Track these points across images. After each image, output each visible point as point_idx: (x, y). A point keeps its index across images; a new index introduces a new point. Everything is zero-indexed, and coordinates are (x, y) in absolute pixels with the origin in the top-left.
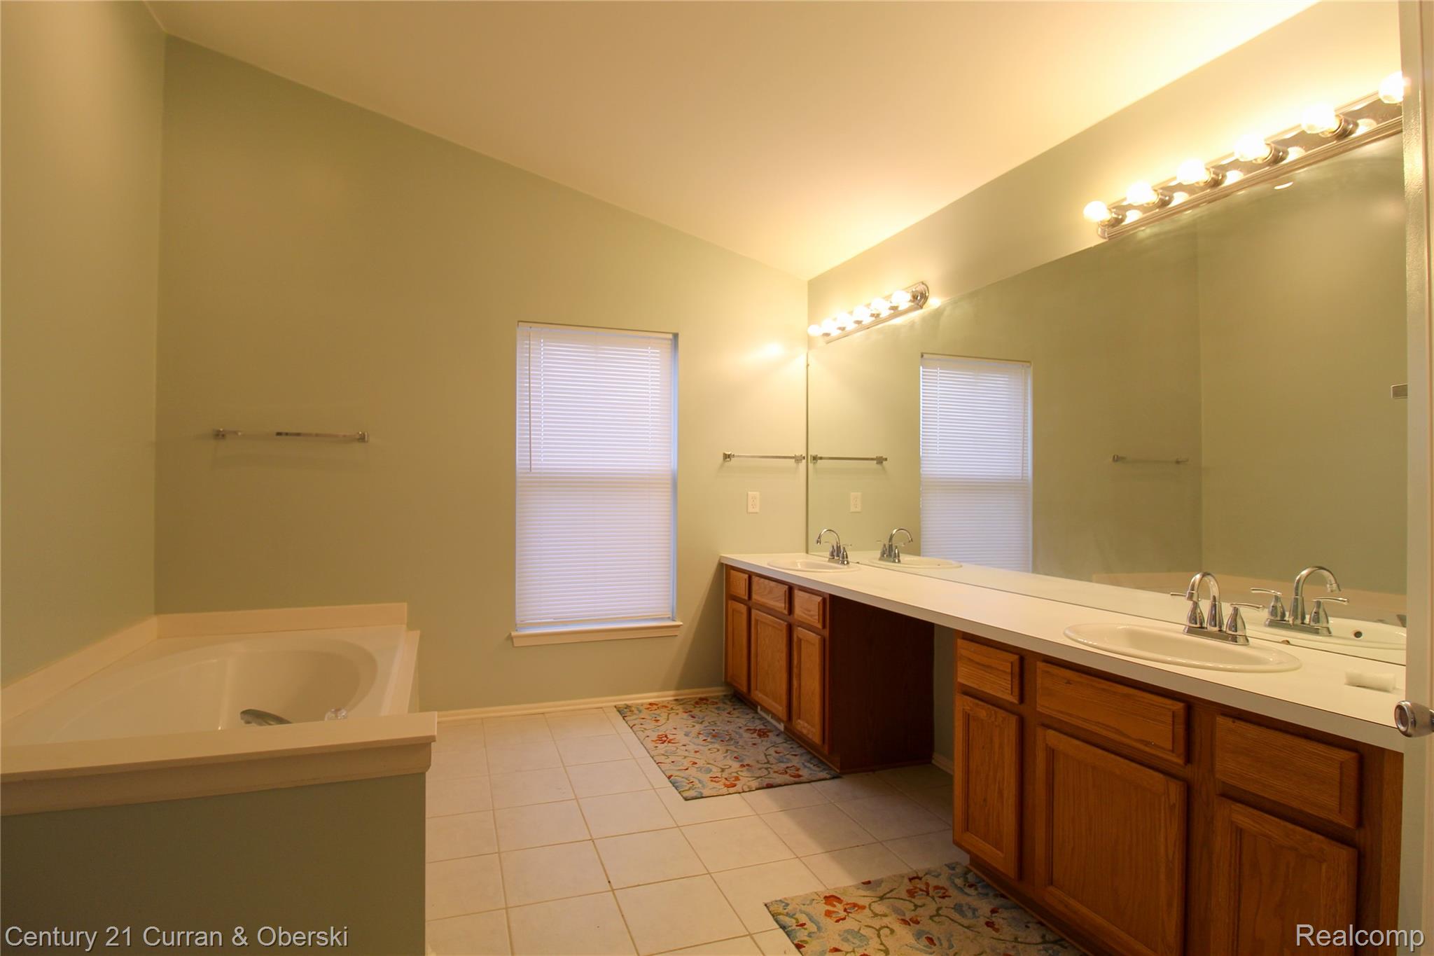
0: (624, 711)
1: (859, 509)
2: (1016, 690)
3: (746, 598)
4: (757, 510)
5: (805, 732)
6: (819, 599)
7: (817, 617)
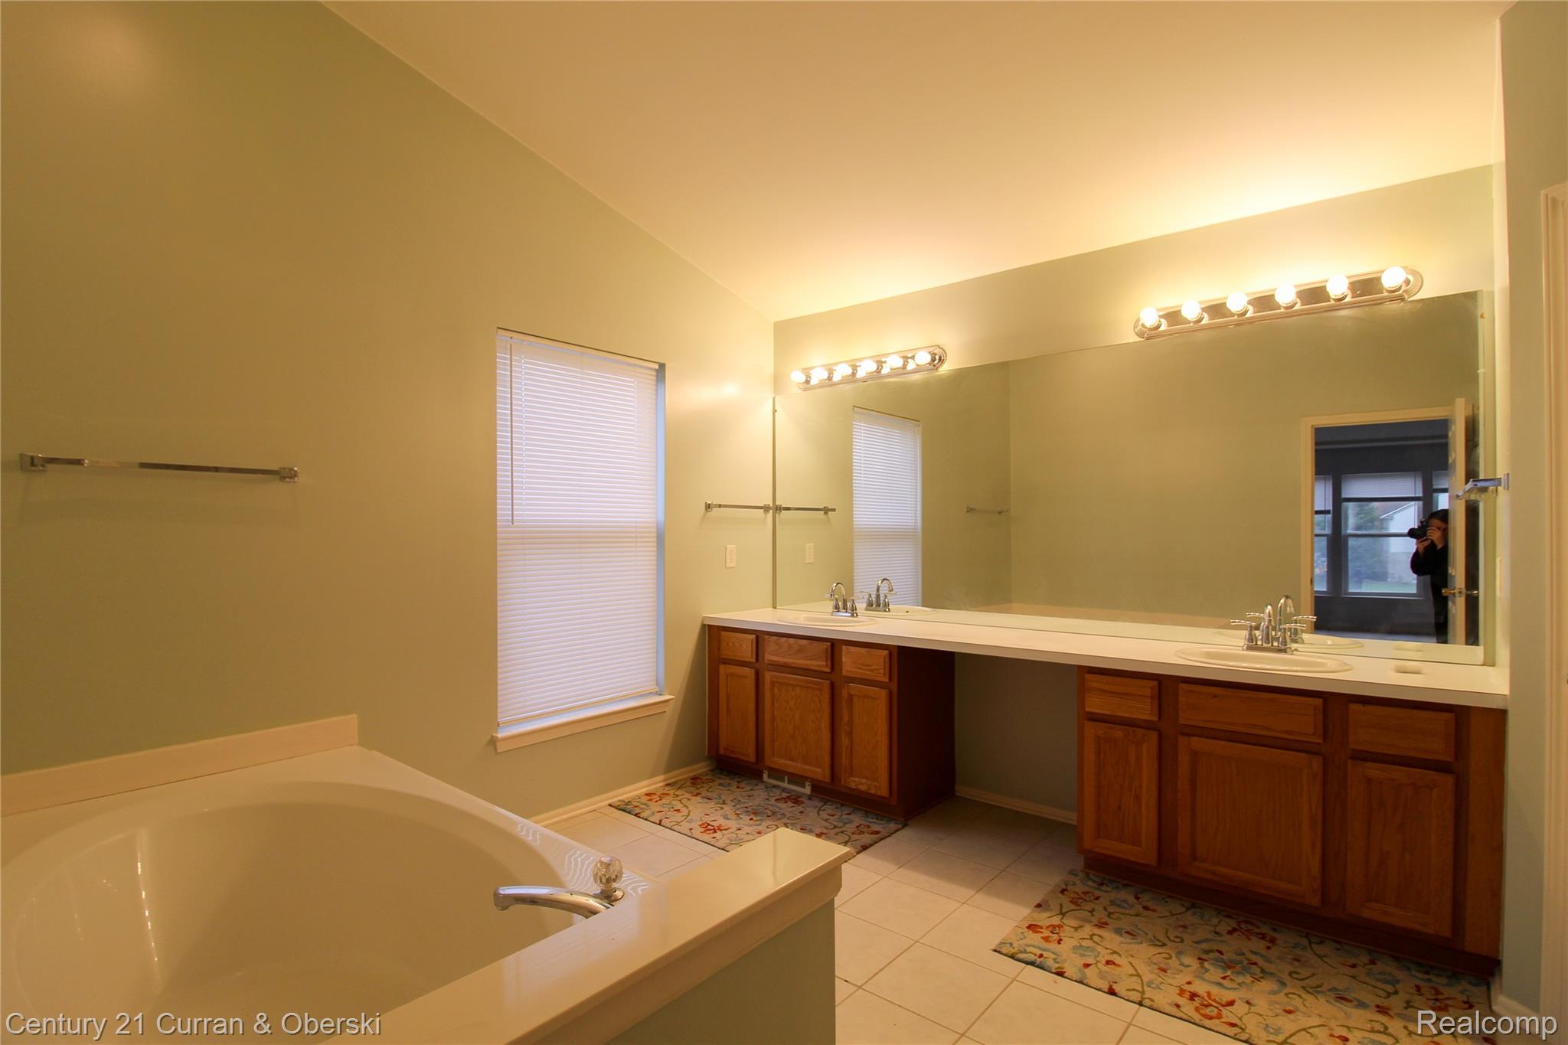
0: (624, 808)
1: (812, 561)
2: (1156, 711)
3: (754, 660)
4: (733, 564)
5: (863, 788)
6: (886, 653)
7: (882, 671)
